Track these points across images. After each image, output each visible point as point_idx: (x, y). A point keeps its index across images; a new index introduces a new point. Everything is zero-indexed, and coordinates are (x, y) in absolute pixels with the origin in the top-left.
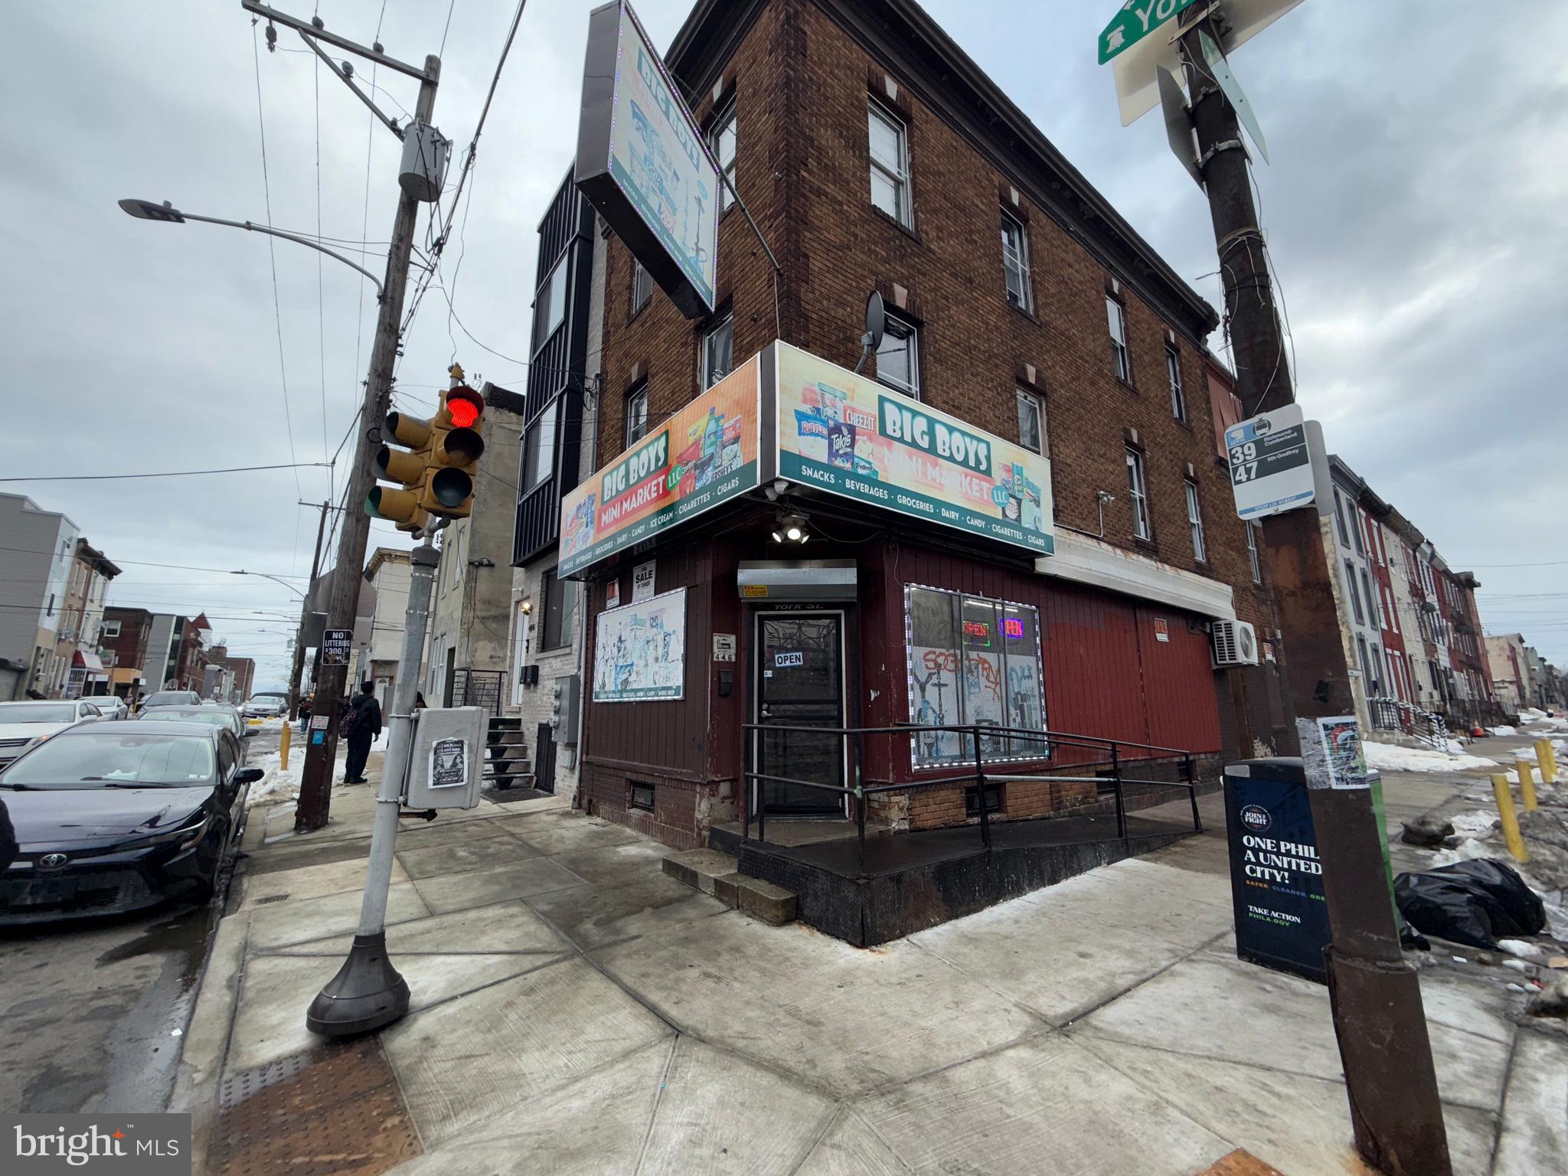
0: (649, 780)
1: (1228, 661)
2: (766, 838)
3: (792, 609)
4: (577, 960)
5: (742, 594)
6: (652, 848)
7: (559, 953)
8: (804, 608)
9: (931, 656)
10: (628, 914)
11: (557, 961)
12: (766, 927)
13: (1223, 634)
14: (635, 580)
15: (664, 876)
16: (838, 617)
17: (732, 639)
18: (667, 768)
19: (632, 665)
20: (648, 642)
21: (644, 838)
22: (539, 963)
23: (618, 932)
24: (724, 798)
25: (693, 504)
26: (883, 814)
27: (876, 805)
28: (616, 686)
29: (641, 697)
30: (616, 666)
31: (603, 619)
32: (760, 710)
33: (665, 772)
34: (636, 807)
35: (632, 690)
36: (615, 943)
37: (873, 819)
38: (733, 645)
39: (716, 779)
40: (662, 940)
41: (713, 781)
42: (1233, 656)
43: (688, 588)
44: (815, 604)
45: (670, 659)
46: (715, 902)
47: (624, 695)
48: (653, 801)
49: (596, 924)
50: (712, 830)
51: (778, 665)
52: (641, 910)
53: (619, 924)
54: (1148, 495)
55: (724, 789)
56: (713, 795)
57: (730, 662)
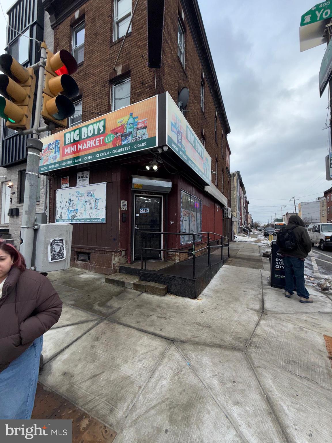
0: (88, 251)
1: (226, 217)
2: (148, 268)
3: (147, 194)
4: (106, 322)
5: (134, 187)
6: (92, 274)
7: (95, 320)
8: (150, 194)
9: (184, 212)
10: (109, 300)
11: (97, 324)
12: (160, 297)
13: (226, 211)
14: (78, 178)
15: (108, 284)
16: (161, 198)
17: (126, 202)
18: (97, 247)
19: (77, 210)
20: (86, 202)
21: (87, 271)
22: (90, 326)
23: (111, 307)
24: (123, 256)
25: (121, 150)
26: (173, 258)
27: (171, 256)
28: (68, 217)
29: (82, 222)
30: (68, 210)
31: (59, 192)
32: (135, 227)
33: (97, 248)
34: (80, 260)
35: (78, 219)
36: (114, 312)
37: (169, 260)
38: (126, 205)
39: (121, 250)
40: (130, 307)
41: (120, 251)
42: (227, 216)
43: (107, 183)
44: (154, 193)
45: (98, 208)
46: (135, 291)
47: (73, 221)
48: (89, 259)
49: (99, 305)
50: (120, 267)
51: (141, 212)
52: (112, 298)
53: (109, 304)
54: (217, 173)
55: (123, 253)
56: (120, 256)
57: (125, 210)
